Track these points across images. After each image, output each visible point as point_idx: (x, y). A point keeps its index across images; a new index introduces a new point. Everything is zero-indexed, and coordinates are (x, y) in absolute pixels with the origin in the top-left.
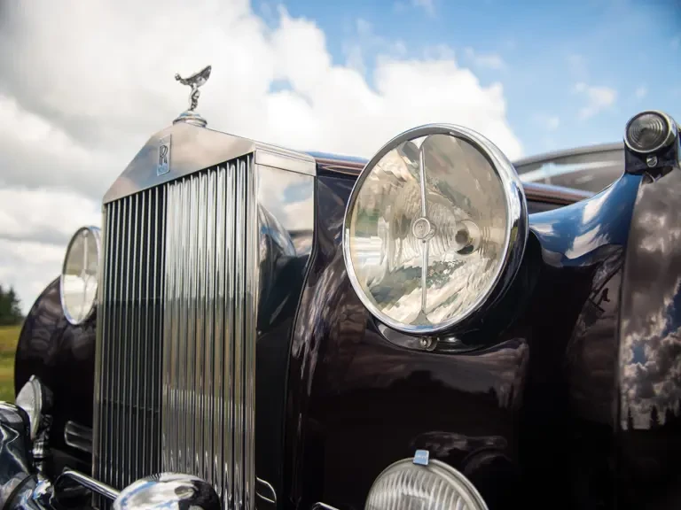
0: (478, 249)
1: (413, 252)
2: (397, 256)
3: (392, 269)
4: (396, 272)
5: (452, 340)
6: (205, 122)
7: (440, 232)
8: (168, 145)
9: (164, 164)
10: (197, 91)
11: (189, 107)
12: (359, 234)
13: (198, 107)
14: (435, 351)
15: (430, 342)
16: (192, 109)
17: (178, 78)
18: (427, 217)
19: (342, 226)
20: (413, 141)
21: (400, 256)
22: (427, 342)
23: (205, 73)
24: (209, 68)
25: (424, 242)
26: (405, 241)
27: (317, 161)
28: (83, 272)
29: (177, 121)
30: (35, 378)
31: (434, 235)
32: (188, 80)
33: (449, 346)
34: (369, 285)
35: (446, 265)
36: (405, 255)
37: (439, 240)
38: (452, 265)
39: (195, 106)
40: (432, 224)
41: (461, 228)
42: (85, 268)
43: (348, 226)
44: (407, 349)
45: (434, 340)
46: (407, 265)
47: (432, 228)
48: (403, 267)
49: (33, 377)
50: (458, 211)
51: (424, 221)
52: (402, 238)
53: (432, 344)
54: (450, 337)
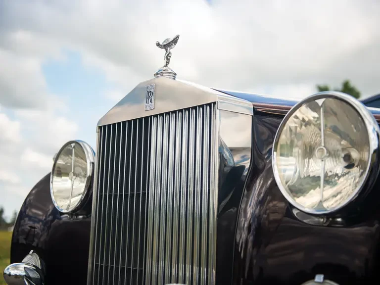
0: (357, 166)
1: (317, 167)
2: (306, 169)
3: (302, 177)
4: (305, 178)
5: (339, 220)
6: (175, 74)
7: (332, 154)
8: (153, 90)
9: (150, 103)
10: (170, 53)
11: (165, 64)
12: (281, 155)
13: (170, 63)
14: (328, 226)
15: (325, 220)
16: (167, 65)
17: (158, 45)
18: (324, 146)
19: (271, 148)
20: (316, 101)
21: (307, 169)
22: (324, 220)
23: (175, 41)
24: (178, 37)
25: (322, 161)
26: (311, 160)
27: (254, 105)
28: (71, 174)
29: (157, 74)
30: (33, 252)
31: (329, 156)
32: (164, 46)
33: (338, 223)
34: (287, 183)
35: (337, 175)
36: (311, 169)
37: (332, 160)
38: (340, 175)
39: (168, 63)
40: (327, 150)
41: (346, 153)
42: (73, 171)
43: (276, 150)
44: (312, 225)
45: (328, 219)
46: (312, 175)
47: (327, 153)
48: (309, 176)
49: (32, 251)
50: (343, 142)
51: (322, 149)
52: (309, 158)
53: (326, 221)
54: (338, 217)
